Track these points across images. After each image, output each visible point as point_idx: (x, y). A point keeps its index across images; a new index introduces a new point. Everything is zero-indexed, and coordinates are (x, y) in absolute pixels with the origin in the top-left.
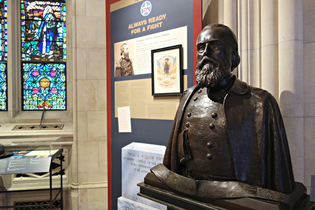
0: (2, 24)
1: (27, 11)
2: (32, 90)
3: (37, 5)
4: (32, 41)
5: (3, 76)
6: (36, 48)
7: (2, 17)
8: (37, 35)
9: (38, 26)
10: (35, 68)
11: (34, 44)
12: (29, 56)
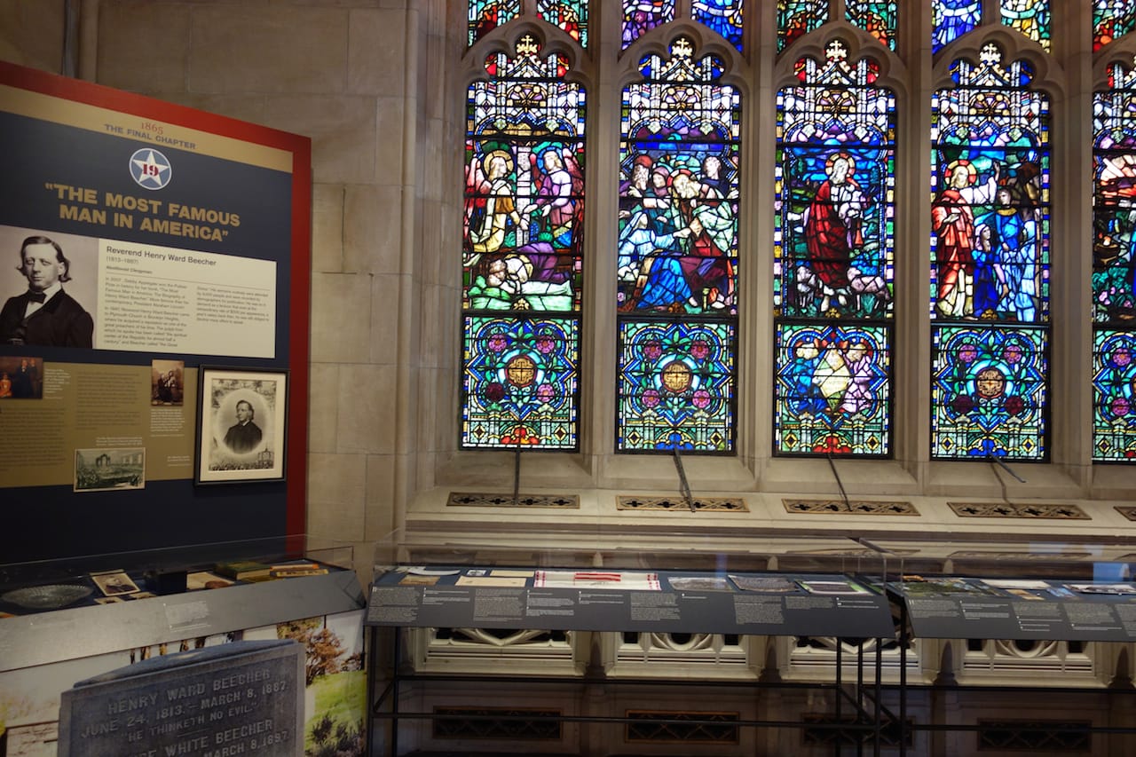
0: (1036, 222)
1: (1103, 184)
2: (1111, 407)
3: (1127, 165)
4: (1113, 267)
5: (1038, 366)
6: (1123, 287)
7: (1035, 203)
8: (1125, 251)
9: (1130, 225)
10: (1119, 344)
11: (1118, 276)
12: (1104, 308)
